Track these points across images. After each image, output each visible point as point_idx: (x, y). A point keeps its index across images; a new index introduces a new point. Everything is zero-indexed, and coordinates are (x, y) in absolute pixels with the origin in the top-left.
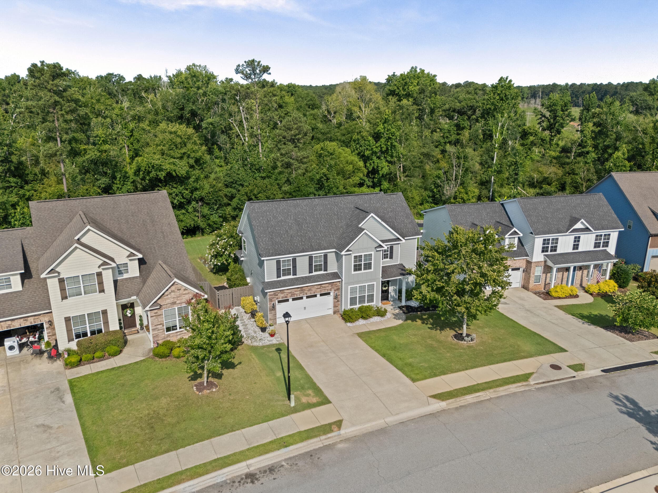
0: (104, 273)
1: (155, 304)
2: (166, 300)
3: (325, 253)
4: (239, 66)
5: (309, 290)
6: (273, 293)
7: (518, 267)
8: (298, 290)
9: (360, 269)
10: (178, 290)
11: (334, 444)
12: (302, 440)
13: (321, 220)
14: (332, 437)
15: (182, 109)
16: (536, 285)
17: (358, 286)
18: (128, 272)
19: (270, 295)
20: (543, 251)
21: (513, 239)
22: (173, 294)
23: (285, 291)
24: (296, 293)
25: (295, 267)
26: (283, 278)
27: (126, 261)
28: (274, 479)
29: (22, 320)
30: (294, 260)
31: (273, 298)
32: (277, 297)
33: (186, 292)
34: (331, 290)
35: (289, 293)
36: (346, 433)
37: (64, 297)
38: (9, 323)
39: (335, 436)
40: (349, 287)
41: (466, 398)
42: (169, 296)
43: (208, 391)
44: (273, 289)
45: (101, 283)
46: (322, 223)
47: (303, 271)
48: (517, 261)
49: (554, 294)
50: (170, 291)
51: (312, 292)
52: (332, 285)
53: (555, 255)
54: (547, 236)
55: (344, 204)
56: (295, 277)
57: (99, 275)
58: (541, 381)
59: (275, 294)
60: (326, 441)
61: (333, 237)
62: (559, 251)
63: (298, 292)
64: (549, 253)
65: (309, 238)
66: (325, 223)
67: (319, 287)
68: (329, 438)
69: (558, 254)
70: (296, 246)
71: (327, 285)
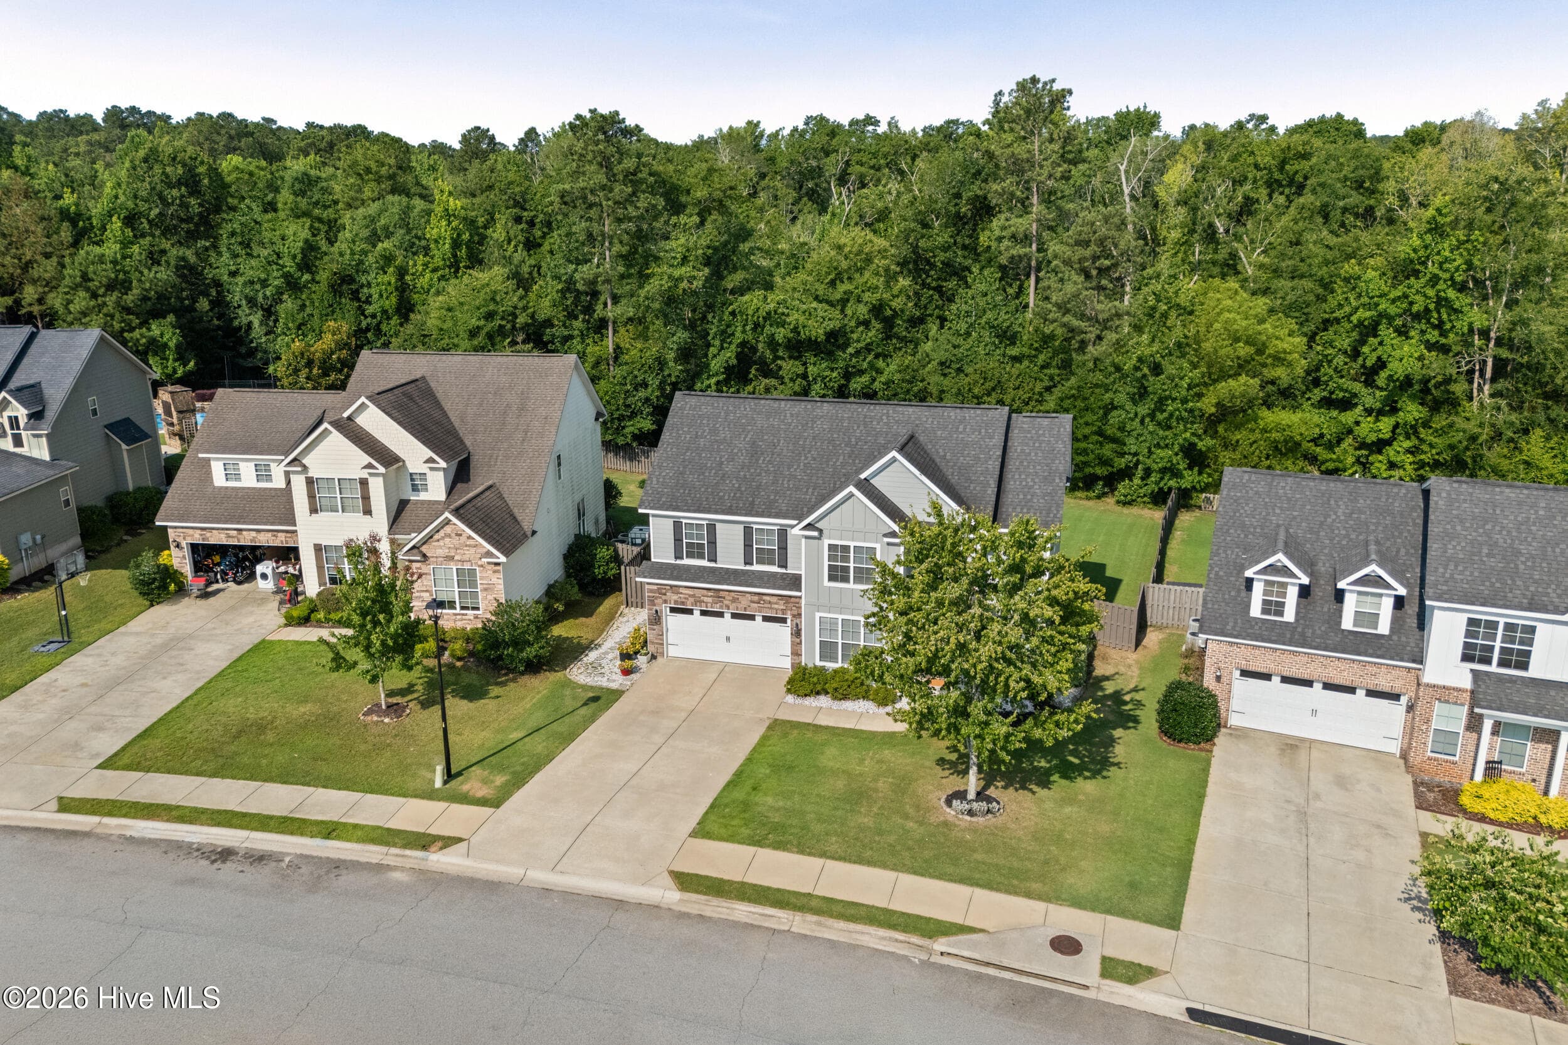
0: (371, 480)
1: (415, 551)
2: (436, 548)
3: (781, 525)
4: (1000, 93)
5: (734, 600)
6: (655, 587)
7: (1396, 691)
8: (710, 594)
9: (845, 579)
10: (457, 535)
11: (388, 868)
12: (360, 840)
13: (809, 452)
14: (410, 857)
15: (958, 196)
16: (1436, 759)
17: (840, 617)
18: (426, 490)
19: (651, 591)
20: (1467, 658)
21: (1375, 600)
22: (447, 540)
23: (681, 590)
24: (705, 599)
25: (713, 543)
26: (687, 561)
27: (424, 468)
28: (242, 871)
29: (270, 534)
30: (712, 528)
31: (657, 598)
32: (664, 597)
33: (470, 542)
34: (784, 611)
35: (690, 596)
36: (438, 861)
37: (314, 510)
38: (254, 534)
39: (416, 858)
40: (818, 615)
41: (737, 906)
42: (441, 543)
43: (375, 718)
44: (659, 578)
45: (366, 498)
46: (806, 458)
47: (730, 556)
48: (1383, 669)
49: (1465, 800)
50: (442, 533)
51: (740, 606)
52: (787, 602)
53: (1512, 680)
54: (1484, 613)
55: (887, 424)
56: (712, 565)
57: (364, 483)
58: (966, 954)
59: (661, 591)
60: (394, 858)
61: (813, 493)
62: (1537, 670)
63: (710, 600)
64: (1493, 668)
65: (758, 487)
66: (814, 459)
67: (756, 598)
68: (403, 856)
69: (1533, 680)
70: (721, 498)
71: (774, 599)
